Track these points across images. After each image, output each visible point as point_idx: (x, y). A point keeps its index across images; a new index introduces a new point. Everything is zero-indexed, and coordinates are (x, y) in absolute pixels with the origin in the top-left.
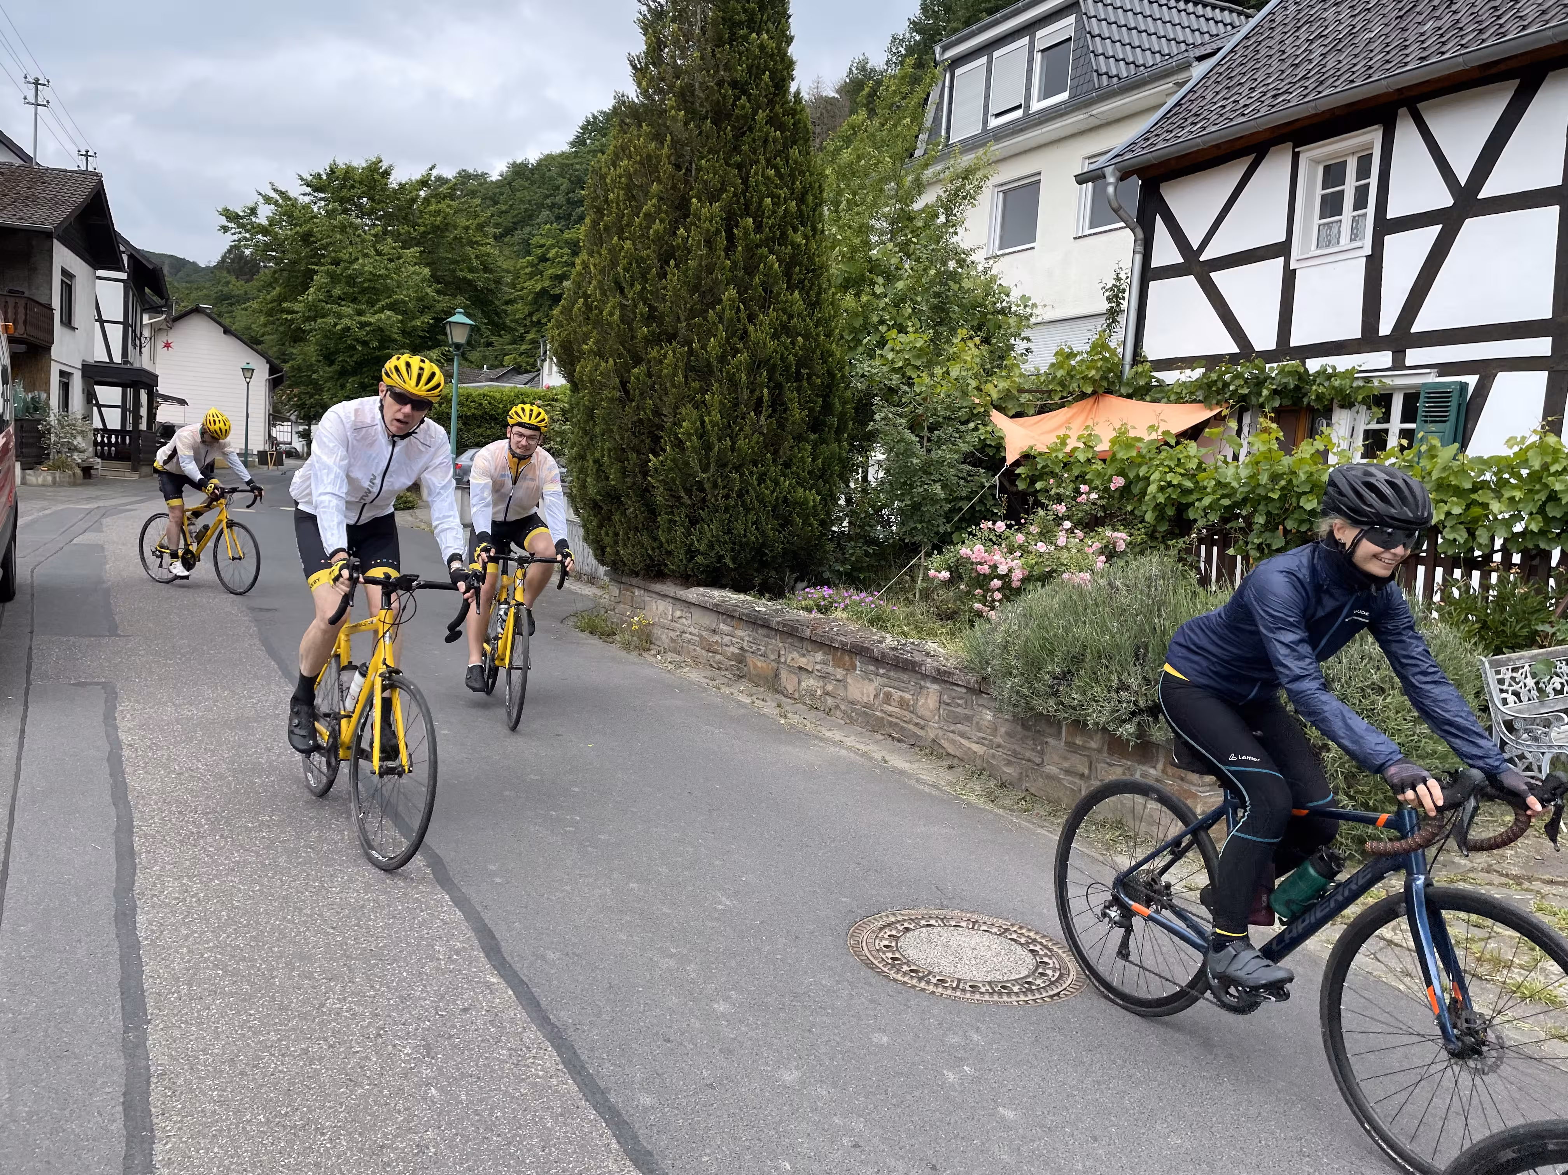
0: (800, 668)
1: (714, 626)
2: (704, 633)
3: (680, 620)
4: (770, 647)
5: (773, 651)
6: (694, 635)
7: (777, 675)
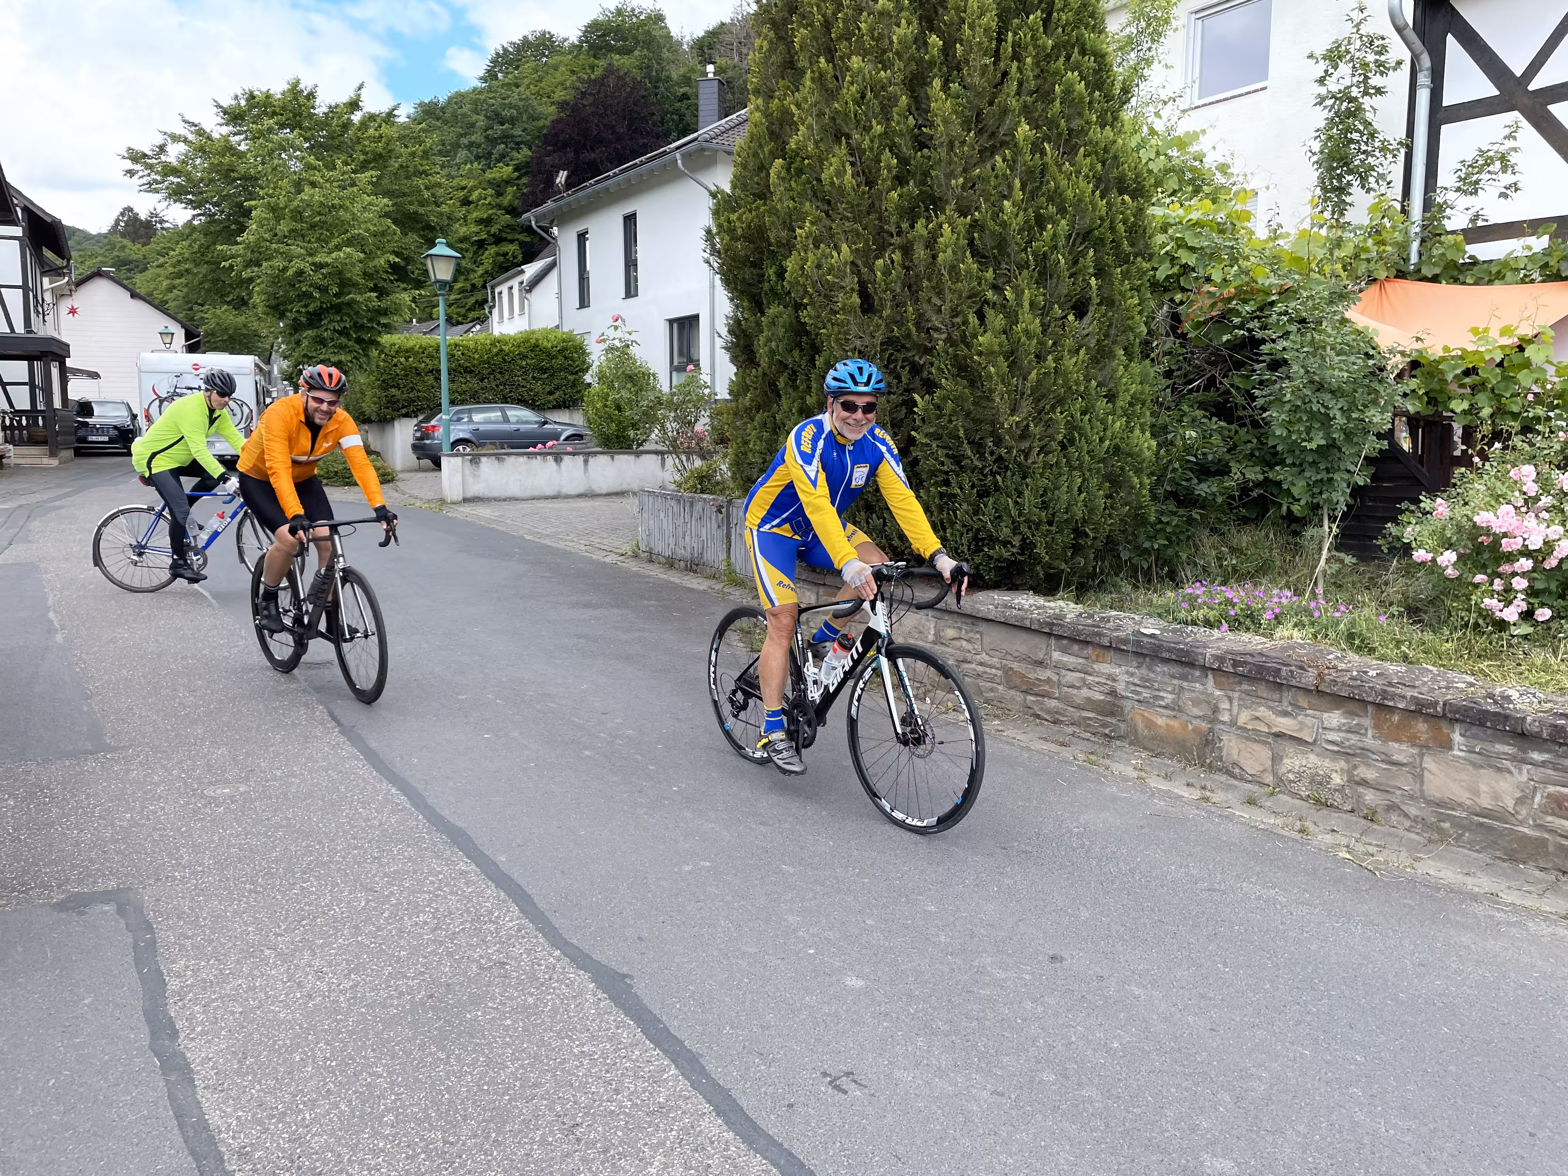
0: (1279, 735)
1: (1041, 656)
2: (1015, 666)
3: (957, 643)
4: (1187, 695)
5: (1196, 703)
6: (991, 667)
7: (1209, 741)
